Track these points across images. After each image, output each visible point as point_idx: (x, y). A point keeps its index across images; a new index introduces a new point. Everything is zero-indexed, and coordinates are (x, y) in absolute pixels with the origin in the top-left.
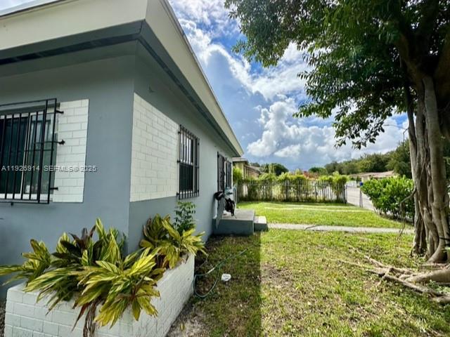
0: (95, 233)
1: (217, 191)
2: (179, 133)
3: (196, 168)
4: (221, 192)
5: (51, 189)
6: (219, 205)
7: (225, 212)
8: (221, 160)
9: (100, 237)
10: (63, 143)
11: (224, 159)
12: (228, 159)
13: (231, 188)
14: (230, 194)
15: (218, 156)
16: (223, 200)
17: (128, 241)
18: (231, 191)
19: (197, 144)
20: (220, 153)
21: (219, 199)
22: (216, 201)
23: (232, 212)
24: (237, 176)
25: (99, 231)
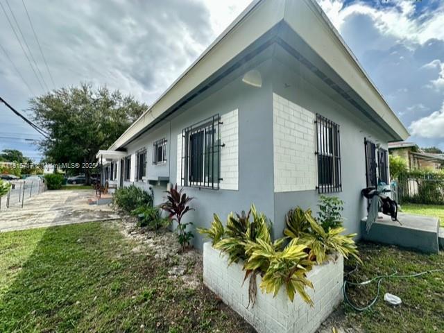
0: (251, 215)
1: (365, 187)
2: (316, 122)
3: (337, 159)
4: (372, 189)
5: (219, 180)
6: (369, 205)
7: (381, 214)
8: (370, 148)
9: (255, 220)
10: (224, 145)
11: (373, 147)
12: (381, 146)
13: (387, 184)
14: (385, 191)
15: (366, 143)
16: (377, 198)
17: (274, 227)
18: (388, 187)
19: (337, 132)
20: (368, 139)
21: (369, 197)
22: (365, 199)
23: (394, 215)
24: (396, 169)
25: (254, 214)
